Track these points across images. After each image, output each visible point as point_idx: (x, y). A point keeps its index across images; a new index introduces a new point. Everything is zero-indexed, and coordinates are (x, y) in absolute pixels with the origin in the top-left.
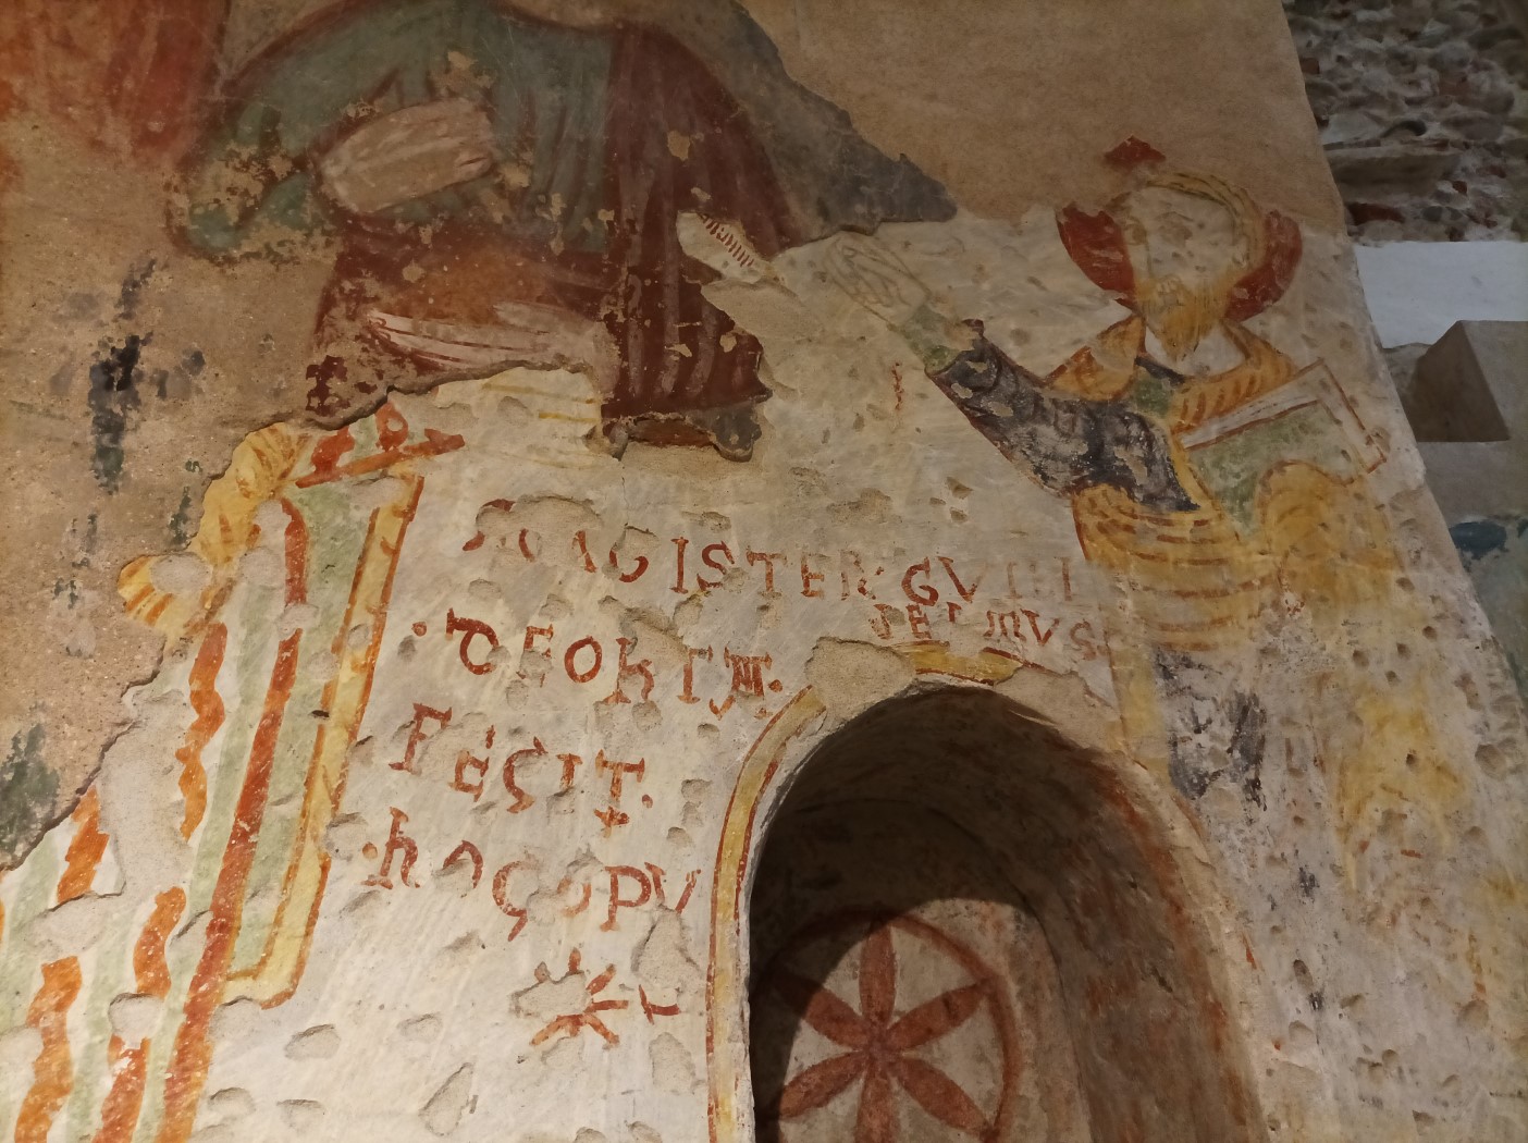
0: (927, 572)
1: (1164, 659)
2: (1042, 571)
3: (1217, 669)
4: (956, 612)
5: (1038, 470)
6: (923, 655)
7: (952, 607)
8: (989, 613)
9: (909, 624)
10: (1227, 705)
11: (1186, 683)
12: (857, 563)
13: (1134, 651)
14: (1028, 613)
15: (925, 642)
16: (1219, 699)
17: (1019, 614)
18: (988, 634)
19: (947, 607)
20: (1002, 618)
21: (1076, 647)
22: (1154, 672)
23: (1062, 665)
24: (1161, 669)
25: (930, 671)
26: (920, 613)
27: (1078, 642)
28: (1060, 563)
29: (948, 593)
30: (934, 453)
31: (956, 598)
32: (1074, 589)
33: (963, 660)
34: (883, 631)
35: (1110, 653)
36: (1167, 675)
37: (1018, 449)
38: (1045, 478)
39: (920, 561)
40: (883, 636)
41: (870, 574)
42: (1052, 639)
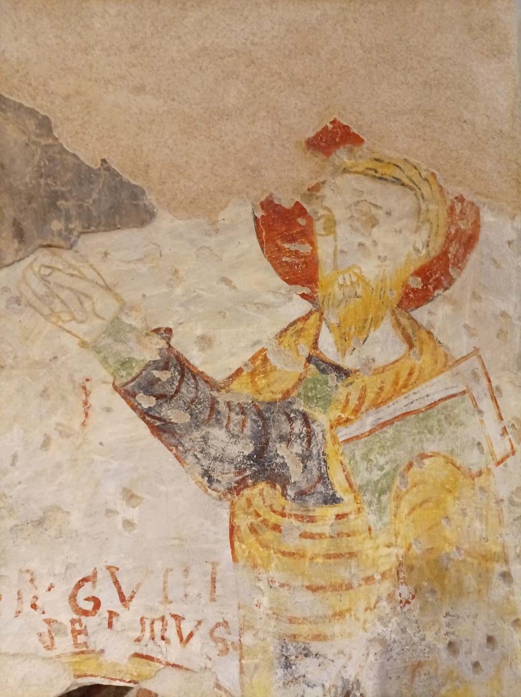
0: (94, 583)
1: (287, 650)
2: (193, 576)
3: (330, 657)
4: (114, 620)
5: (206, 473)
6: (80, 663)
7: (112, 614)
8: (142, 619)
9: (70, 636)
10: (333, 690)
11: (302, 671)
12: (32, 581)
13: (262, 644)
14: (175, 617)
15: (83, 652)
16: (327, 685)
17: (168, 618)
18: (138, 640)
19: (107, 615)
20: (153, 623)
21: (213, 644)
22: (276, 661)
23: (198, 662)
24: (283, 659)
25: (86, 676)
26: (81, 625)
27: (215, 640)
28: (210, 567)
29: (110, 600)
30: (115, 464)
31: (116, 605)
32: (219, 591)
33: (115, 665)
34: (49, 643)
35: (241, 648)
36: (288, 665)
37: (191, 453)
38: (210, 480)
39: (88, 572)
40: (48, 648)
41: (42, 591)
42: (193, 640)
